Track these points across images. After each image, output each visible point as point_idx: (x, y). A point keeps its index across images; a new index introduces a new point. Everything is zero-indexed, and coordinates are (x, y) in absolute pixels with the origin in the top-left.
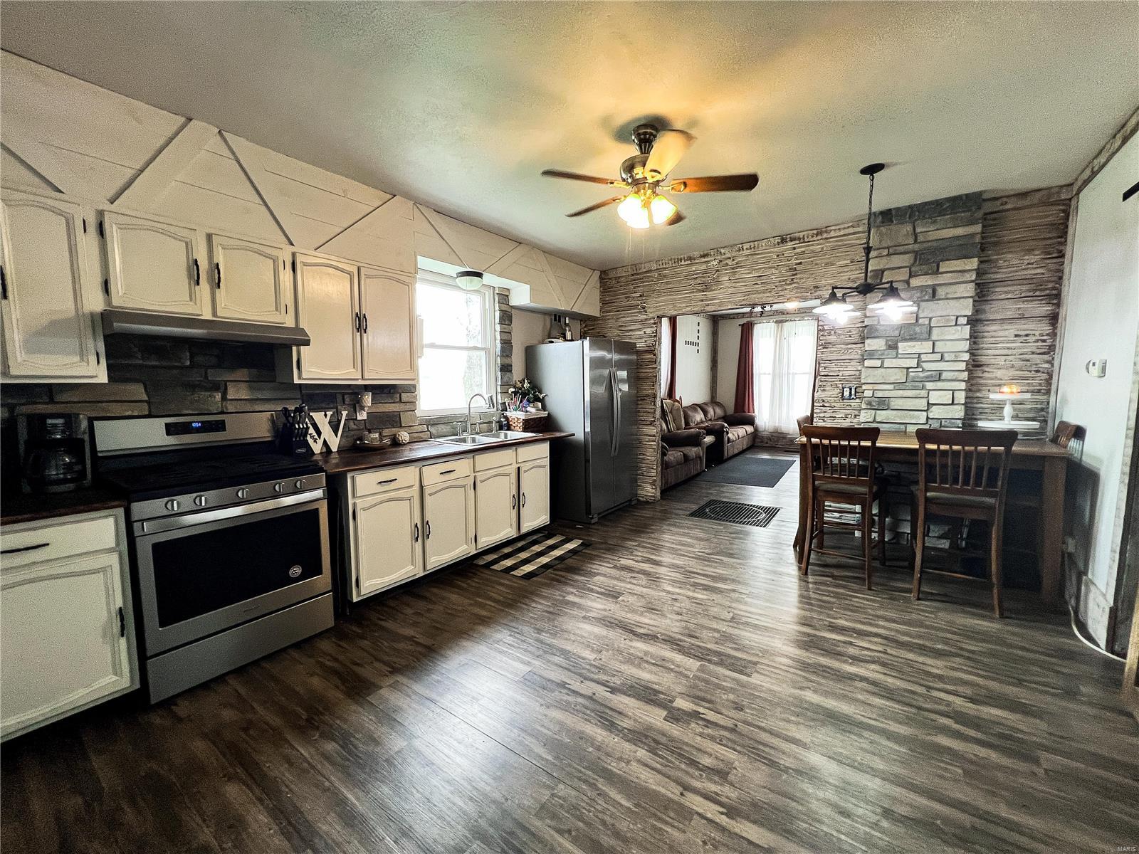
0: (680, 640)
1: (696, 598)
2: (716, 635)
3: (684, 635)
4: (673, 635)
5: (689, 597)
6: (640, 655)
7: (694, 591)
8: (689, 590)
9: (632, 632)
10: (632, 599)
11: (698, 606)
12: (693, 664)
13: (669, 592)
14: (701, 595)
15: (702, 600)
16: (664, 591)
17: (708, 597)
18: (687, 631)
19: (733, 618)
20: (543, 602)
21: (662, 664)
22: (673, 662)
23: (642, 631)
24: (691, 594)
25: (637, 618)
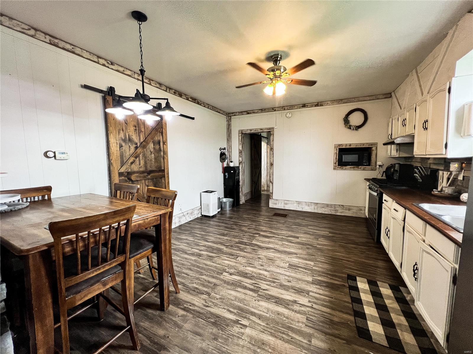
0: (258, 248)
1: (252, 267)
2: (246, 250)
3: (257, 250)
4: (261, 249)
5: (255, 267)
6: (270, 244)
7: (253, 272)
8: (255, 273)
9: (275, 250)
10: (282, 264)
11: (251, 263)
12: (254, 242)
13: (266, 270)
14: (249, 269)
15: (249, 266)
16: (268, 271)
17: (246, 268)
18: (256, 251)
19: (237, 258)
20: (324, 261)
21: (263, 242)
22: (260, 242)
23: (272, 250)
24: (254, 270)
25: (276, 255)
